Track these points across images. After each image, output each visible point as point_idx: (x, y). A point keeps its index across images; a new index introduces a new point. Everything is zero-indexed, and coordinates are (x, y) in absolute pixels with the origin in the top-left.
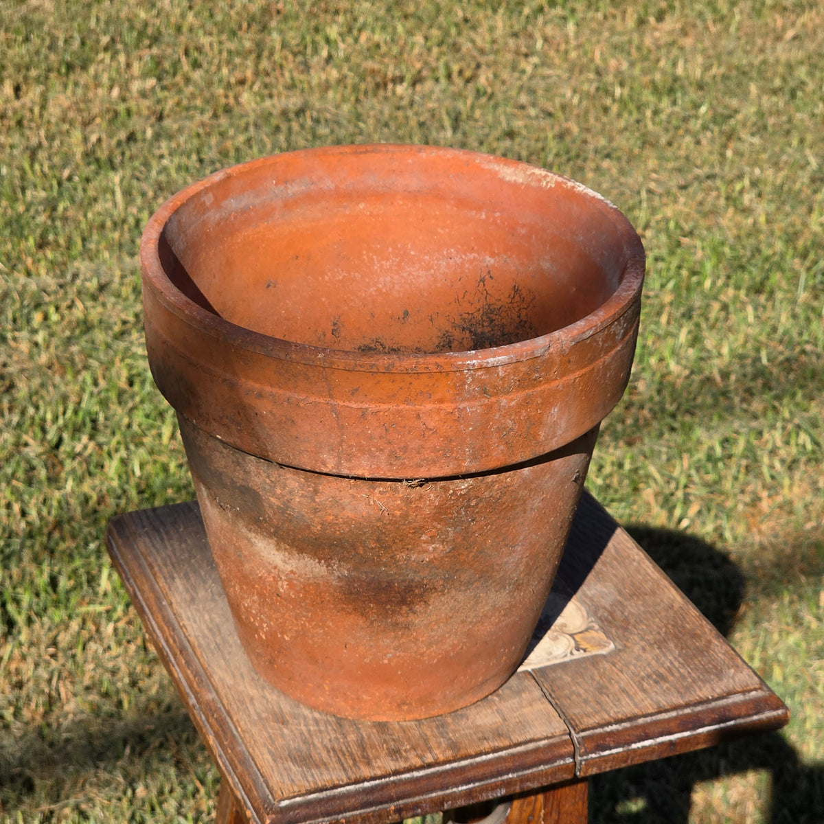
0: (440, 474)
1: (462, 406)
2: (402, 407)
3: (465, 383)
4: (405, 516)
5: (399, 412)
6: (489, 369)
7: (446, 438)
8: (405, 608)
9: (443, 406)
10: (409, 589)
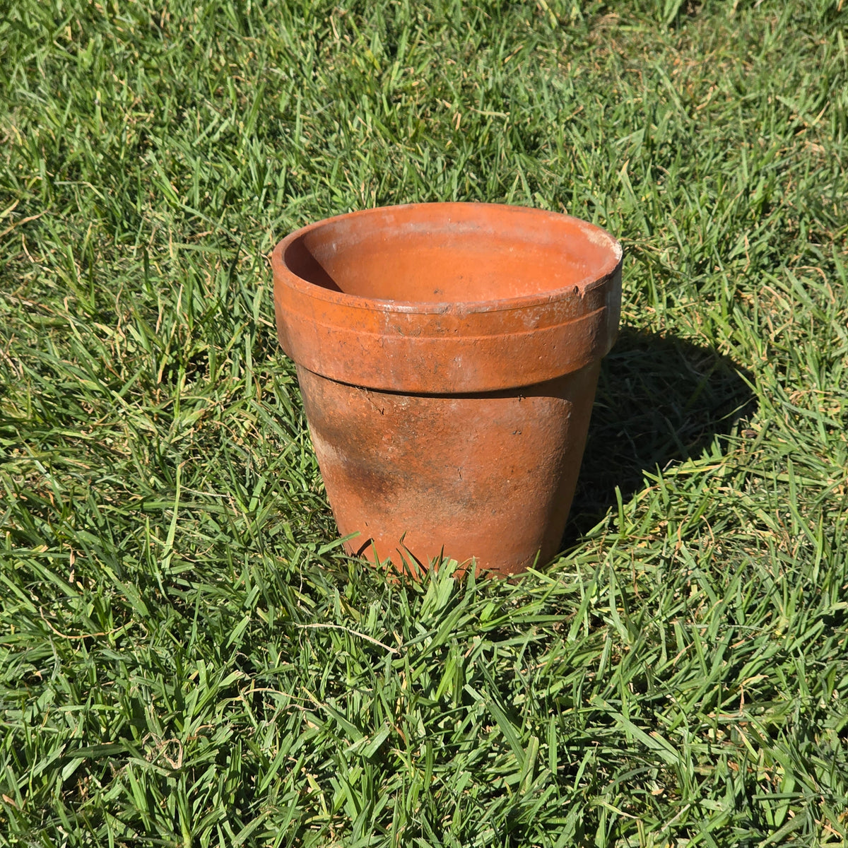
0: (376, 386)
1: (385, 337)
2: (349, 330)
3: (384, 321)
4: (369, 418)
5: (347, 334)
6: (400, 314)
7: (376, 359)
8: (383, 496)
9: (373, 335)
10: (382, 480)
